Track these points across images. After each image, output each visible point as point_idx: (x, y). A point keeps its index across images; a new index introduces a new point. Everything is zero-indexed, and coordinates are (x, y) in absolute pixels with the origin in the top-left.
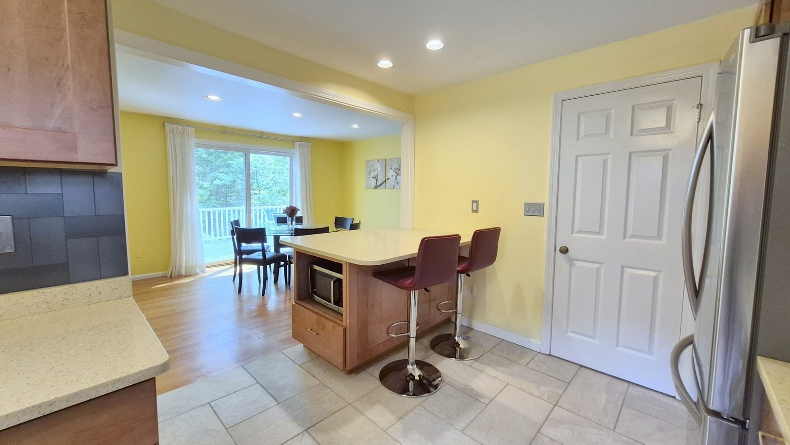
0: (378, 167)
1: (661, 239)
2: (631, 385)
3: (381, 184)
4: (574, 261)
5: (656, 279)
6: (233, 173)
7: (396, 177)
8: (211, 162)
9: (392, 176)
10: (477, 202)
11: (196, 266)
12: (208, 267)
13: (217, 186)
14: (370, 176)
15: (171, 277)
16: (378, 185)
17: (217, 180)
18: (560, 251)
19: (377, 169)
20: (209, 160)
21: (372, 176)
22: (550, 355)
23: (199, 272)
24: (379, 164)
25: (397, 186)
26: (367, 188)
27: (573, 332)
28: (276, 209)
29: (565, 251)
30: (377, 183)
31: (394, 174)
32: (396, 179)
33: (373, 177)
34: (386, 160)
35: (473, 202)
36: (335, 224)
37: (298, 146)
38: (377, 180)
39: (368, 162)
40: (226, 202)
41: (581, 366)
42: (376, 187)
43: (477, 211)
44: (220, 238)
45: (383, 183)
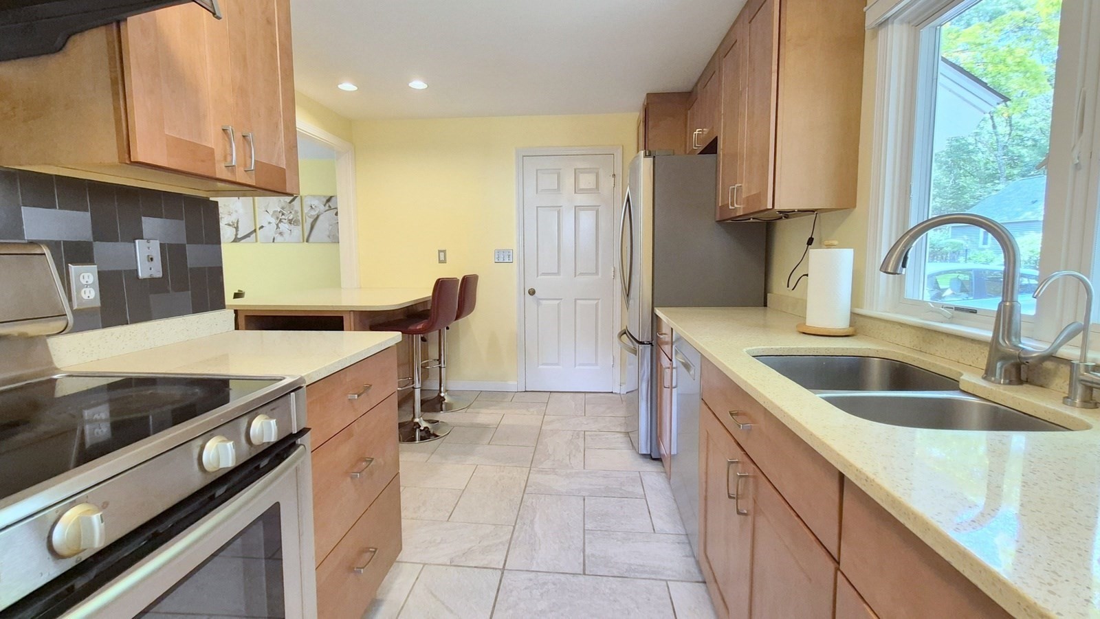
1: (598, 274)
2: (587, 394)
3: (248, 236)
4: (541, 301)
5: (597, 305)
7: (277, 225)
9: (269, 223)
10: (444, 251)
16: (239, 237)
18: (529, 293)
19: (236, 212)
21: (225, 221)
22: (526, 391)
24: (239, 205)
25: (279, 238)
27: (543, 365)
29: (532, 292)
30: (236, 234)
31: (273, 220)
32: (278, 227)
33: (229, 225)
35: (440, 251)
38: (237, 228)
41: (551, 392)
42: (236, 240)
43: (444, 262)
45: (251, 233)
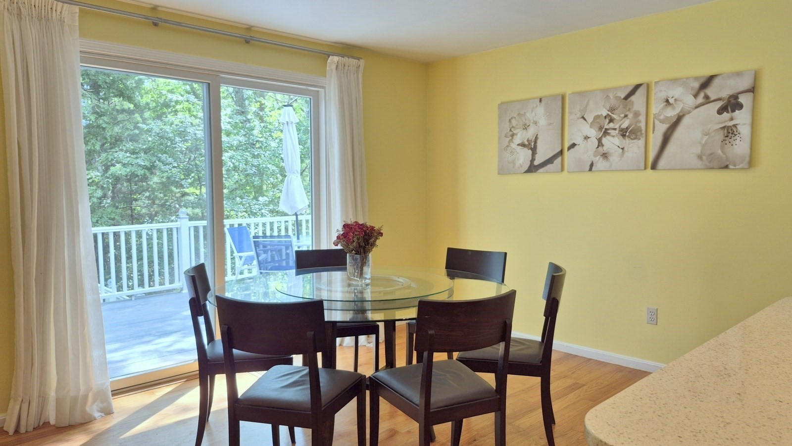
0: (540, 116)
3: (550, 161)
6: (146, 151)
7: (600, 140)
8: (104, 129)
9: (586, 138)
11: (86, 397)
12: (117, 392)
13: (117, 179)
14: (511, 141)
15: (17, 431)
16: (536, 163)
17: (118, 166)
19: (536, 123)
20: (98, 126)
21: (518, 140)
23: (97, 415)
24: (540, 110)
25: (600, 164)
26: (503, 171)
28: (249, 225)
30: (533, 160)
31: (593, 133)
32: (600, 144)
33: (523, 145)
34: (563, 98)
36: (447, 268)
37: (334, 67)
38: (534, 150)
39: (504, 107)
40: (129, 212)
42: (532, 168)
44: (131, 292)
45: (554, 157)
